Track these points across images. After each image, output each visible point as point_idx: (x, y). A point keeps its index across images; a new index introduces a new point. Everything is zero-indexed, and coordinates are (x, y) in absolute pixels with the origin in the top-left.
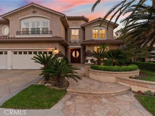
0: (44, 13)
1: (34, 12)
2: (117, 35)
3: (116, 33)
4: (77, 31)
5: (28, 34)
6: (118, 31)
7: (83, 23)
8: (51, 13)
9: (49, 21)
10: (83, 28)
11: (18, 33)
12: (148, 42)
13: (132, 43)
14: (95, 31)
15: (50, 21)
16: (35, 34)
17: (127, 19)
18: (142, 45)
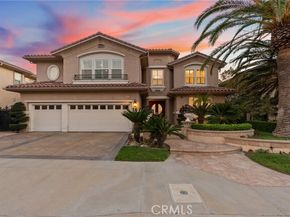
0: (116, 47)
1: (101, 46)
2: (224, 78)
3: (222, 75)
4: (161, 72)
5: (90, 78)
6: (226, 72)
7: (170, 59)
8: (126, 47)
9: (122, 60)
10: (171, 69)
11: (76, 77)
12: (271, 91)
13: (248, 92)
14: (189, 72)
15: (125, 60)
16: (100, 78)
17: (241, 58)
18: (263, 96)
